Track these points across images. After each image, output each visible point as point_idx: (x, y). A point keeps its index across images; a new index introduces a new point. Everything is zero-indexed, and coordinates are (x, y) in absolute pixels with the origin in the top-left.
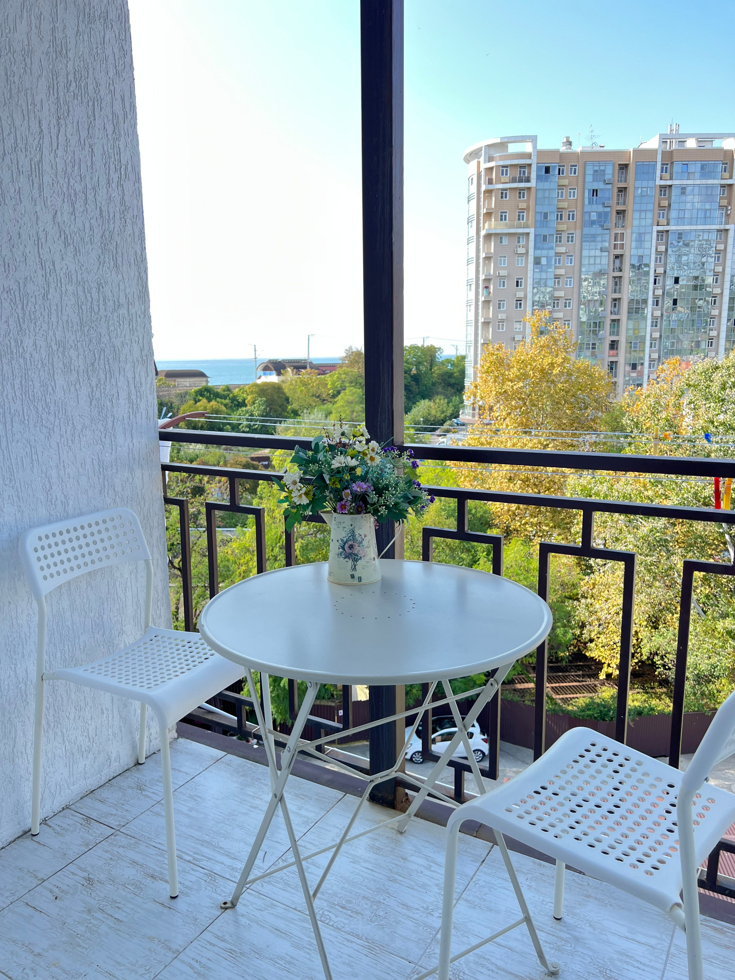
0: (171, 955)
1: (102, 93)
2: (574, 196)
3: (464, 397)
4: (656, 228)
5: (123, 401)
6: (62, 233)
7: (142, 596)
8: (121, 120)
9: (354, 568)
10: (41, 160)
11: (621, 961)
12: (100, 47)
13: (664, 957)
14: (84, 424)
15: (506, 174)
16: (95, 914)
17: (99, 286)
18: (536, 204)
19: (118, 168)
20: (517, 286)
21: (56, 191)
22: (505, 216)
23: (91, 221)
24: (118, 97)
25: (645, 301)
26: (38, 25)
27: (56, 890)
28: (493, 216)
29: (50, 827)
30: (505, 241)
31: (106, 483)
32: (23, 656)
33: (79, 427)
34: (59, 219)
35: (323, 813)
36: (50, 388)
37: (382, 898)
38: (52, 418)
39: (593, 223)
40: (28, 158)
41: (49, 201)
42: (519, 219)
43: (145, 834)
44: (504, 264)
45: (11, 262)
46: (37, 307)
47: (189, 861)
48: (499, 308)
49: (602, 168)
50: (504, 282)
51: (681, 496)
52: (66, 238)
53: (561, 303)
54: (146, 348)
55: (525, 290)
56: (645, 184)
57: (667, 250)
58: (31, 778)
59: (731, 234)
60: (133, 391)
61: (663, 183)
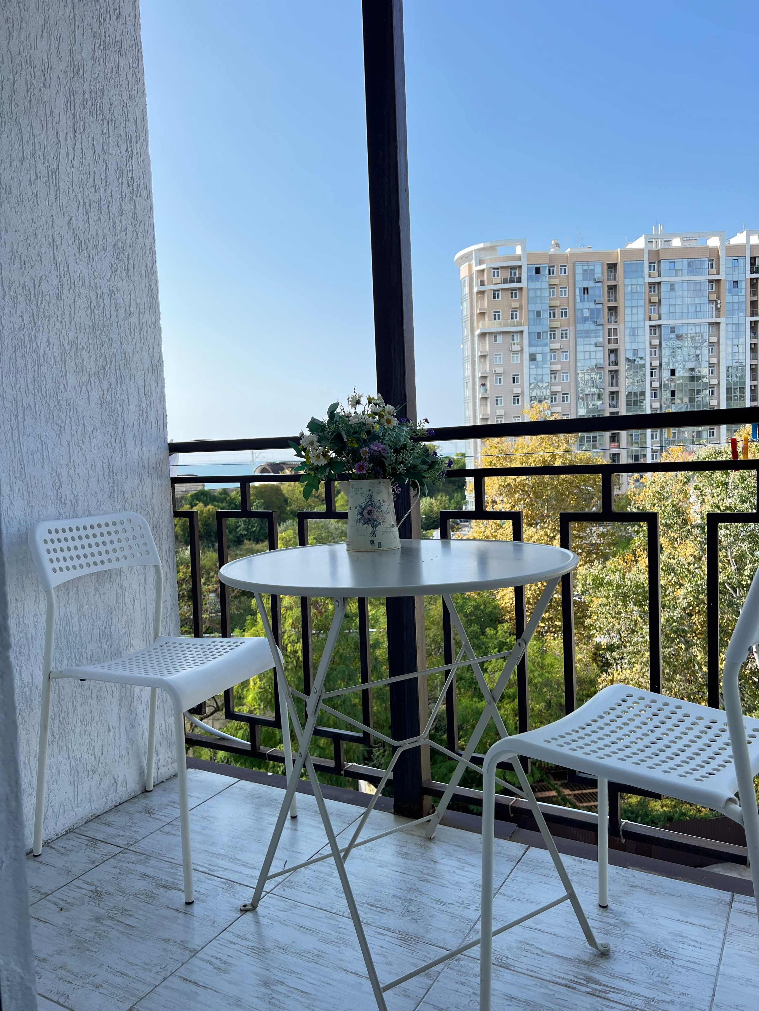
0: (187, 954)
1: (115, 114)
2: (565, 295)
3: (466, 493)
4: (648, 323)
5: (133, 408)
6: (77, 238)
7: (151, 609)
8: (134, 140)
9: (374, 534)
10: (57, 169)
11: (676, 941)
12: (114, 72)
13: (721, 936)
14: (95, 426)
15: (498, 276)
16: (104, 922)
17: (112, 293)
18: (528, 303)
19: (130, 184)
20: (514, 382)
21: (72, 199)
22: (499, 315)
23: (105, 230)
24: (131, 119)
25: (643, 393)
26: (57, 45)
27: (61, 902)
28: (486, 316)
29: (53, 848)
30: (500, 339)
31: (116, 488)
32: (29, 659)
33: (90, 429)
34: (74, 224)
35: (345, 826)
36: (62, 386)
37: (413, 895)
38: (63, 416)
39: (586, 319)
40: (46, 165)
41: (64, 207)
42: (512, 318)
43: (155, 851)
44: (500, 362)
45: (27, 260)
46: (51, 305)
47: (203, 872)
48: (497, 404)
49: (591, 267)
50: (500, 379)
51: (694, 583)
52: (80, 244)
53: (559, 397)
54: (156, 358)
55: (522, 386)
56: (634, 281)
57: (660, 343)
58: (35, 793)
59: (722, 327)
60: (143, 399)
61: (652, 280)
